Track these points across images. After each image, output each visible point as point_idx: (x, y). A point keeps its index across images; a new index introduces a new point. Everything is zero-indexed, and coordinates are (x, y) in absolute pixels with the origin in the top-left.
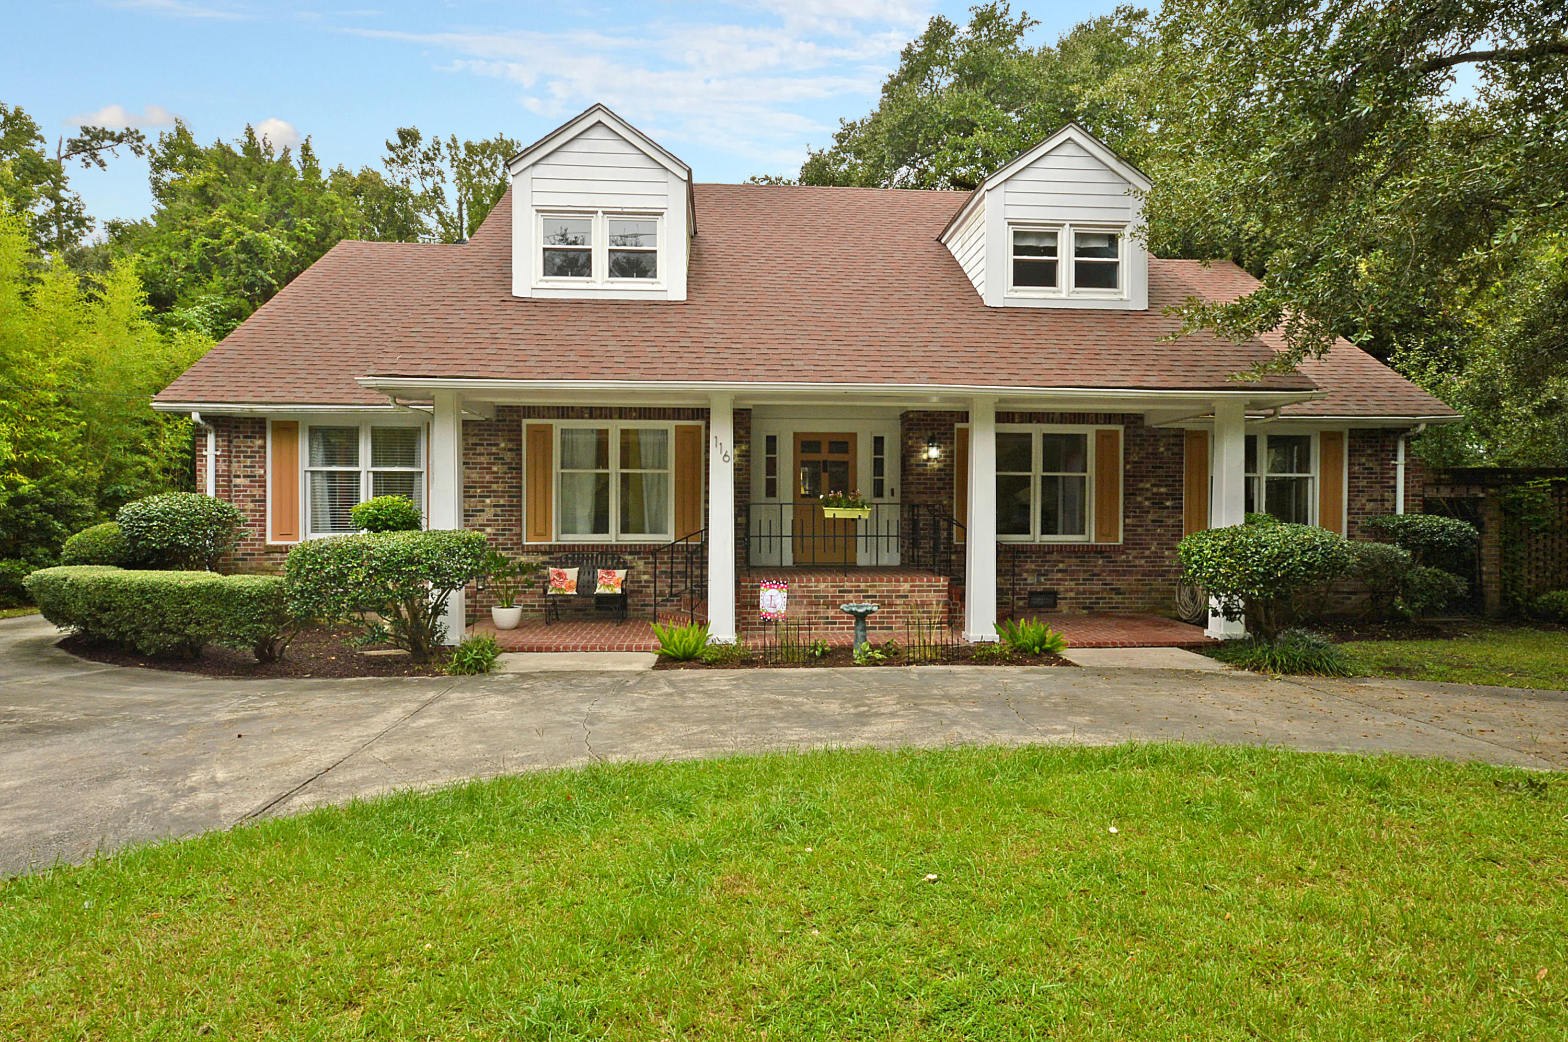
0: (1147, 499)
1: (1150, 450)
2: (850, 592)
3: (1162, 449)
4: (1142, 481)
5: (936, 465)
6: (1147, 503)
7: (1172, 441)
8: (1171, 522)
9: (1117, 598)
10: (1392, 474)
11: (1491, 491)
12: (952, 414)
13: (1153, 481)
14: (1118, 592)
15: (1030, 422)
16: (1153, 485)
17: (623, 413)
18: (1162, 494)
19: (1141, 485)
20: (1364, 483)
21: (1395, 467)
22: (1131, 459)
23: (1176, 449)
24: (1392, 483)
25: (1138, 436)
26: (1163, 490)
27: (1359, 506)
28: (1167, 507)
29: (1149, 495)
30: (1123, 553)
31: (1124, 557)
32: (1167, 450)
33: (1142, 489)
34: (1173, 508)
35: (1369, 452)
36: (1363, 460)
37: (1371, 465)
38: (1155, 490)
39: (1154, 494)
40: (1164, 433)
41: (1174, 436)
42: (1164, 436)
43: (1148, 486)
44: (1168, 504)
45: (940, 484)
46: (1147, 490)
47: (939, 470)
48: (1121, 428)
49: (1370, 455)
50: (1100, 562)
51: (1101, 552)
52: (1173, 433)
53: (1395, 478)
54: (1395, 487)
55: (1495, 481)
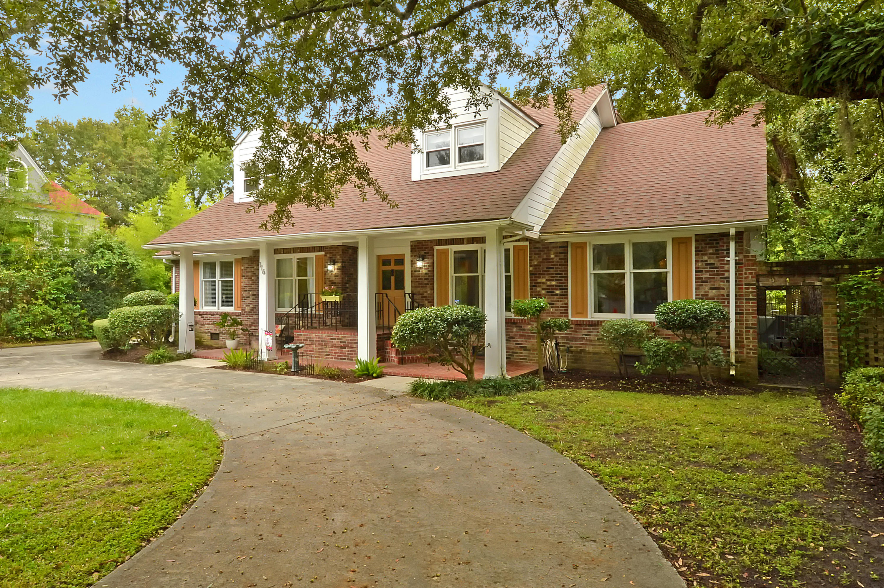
0: (543, 289)
1: (545, 257)
2: (335, 339)
3: (552, 256)
4: (540, 278)
5: (424, 271)
6: (543, 292)
7: (559, 250)
8: (559, 304)
9: (525, 353)
10: (726, 267)
11: (827, 279)
12: (431, 241)
13: (547, 277)
14: (525, 349)
15: (473, 243)
16: (547, 280)
17: (294, 250)
18: (553, 286)
19: (539, 280)
20: (707, 275)
21: (728, 263)
22: (533, 263)
23: (562, 256)
24: (726, 274)
25: (537, 248)
26: (554, 283)
27: (703, 293)
28: (557, 295)
29: (545, 286)
30: (529, 324)
31: (529, 326)
32: (556, 256)
33: (540, 283)
34: (561, 295)
35: (711, 251)
36: (706, 258)
37: (712, 261)
38: (548, 283)
39: (548, 286)
40: (553, 245)
41: (560, 247)
42: (554, 248)
43: (544, 280)
44: (557, 292)
45: (426, 282)
46: (543, 283)
47: (426, 274)
48: (527, 243)
49: (710, 254)
50: (515, 329)
51: (514, 323)
52: (559, 245)
53: (728, 271)
54: (728, 278)
55: (830, 271)
